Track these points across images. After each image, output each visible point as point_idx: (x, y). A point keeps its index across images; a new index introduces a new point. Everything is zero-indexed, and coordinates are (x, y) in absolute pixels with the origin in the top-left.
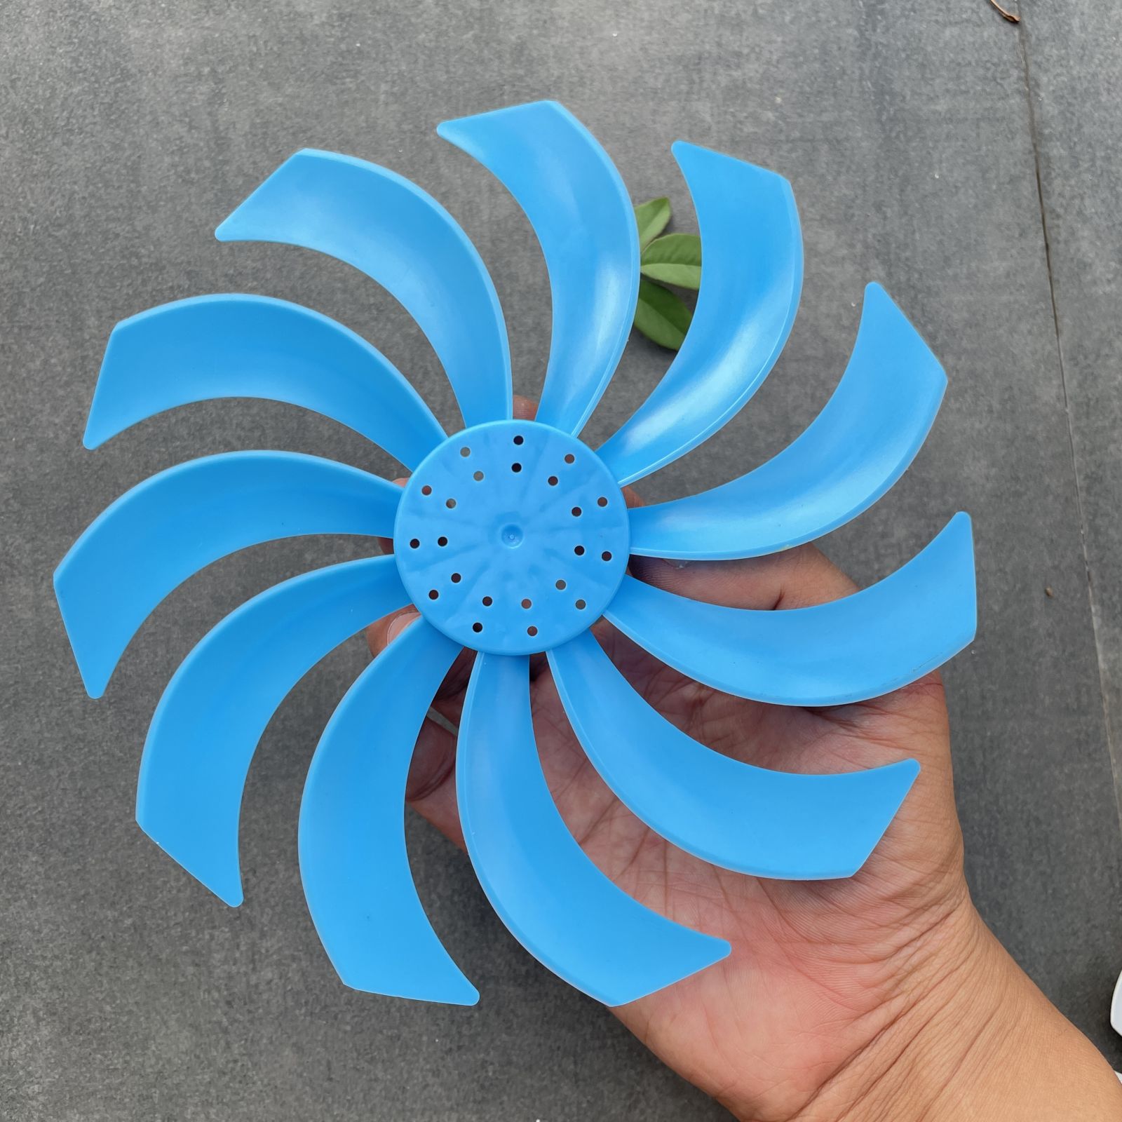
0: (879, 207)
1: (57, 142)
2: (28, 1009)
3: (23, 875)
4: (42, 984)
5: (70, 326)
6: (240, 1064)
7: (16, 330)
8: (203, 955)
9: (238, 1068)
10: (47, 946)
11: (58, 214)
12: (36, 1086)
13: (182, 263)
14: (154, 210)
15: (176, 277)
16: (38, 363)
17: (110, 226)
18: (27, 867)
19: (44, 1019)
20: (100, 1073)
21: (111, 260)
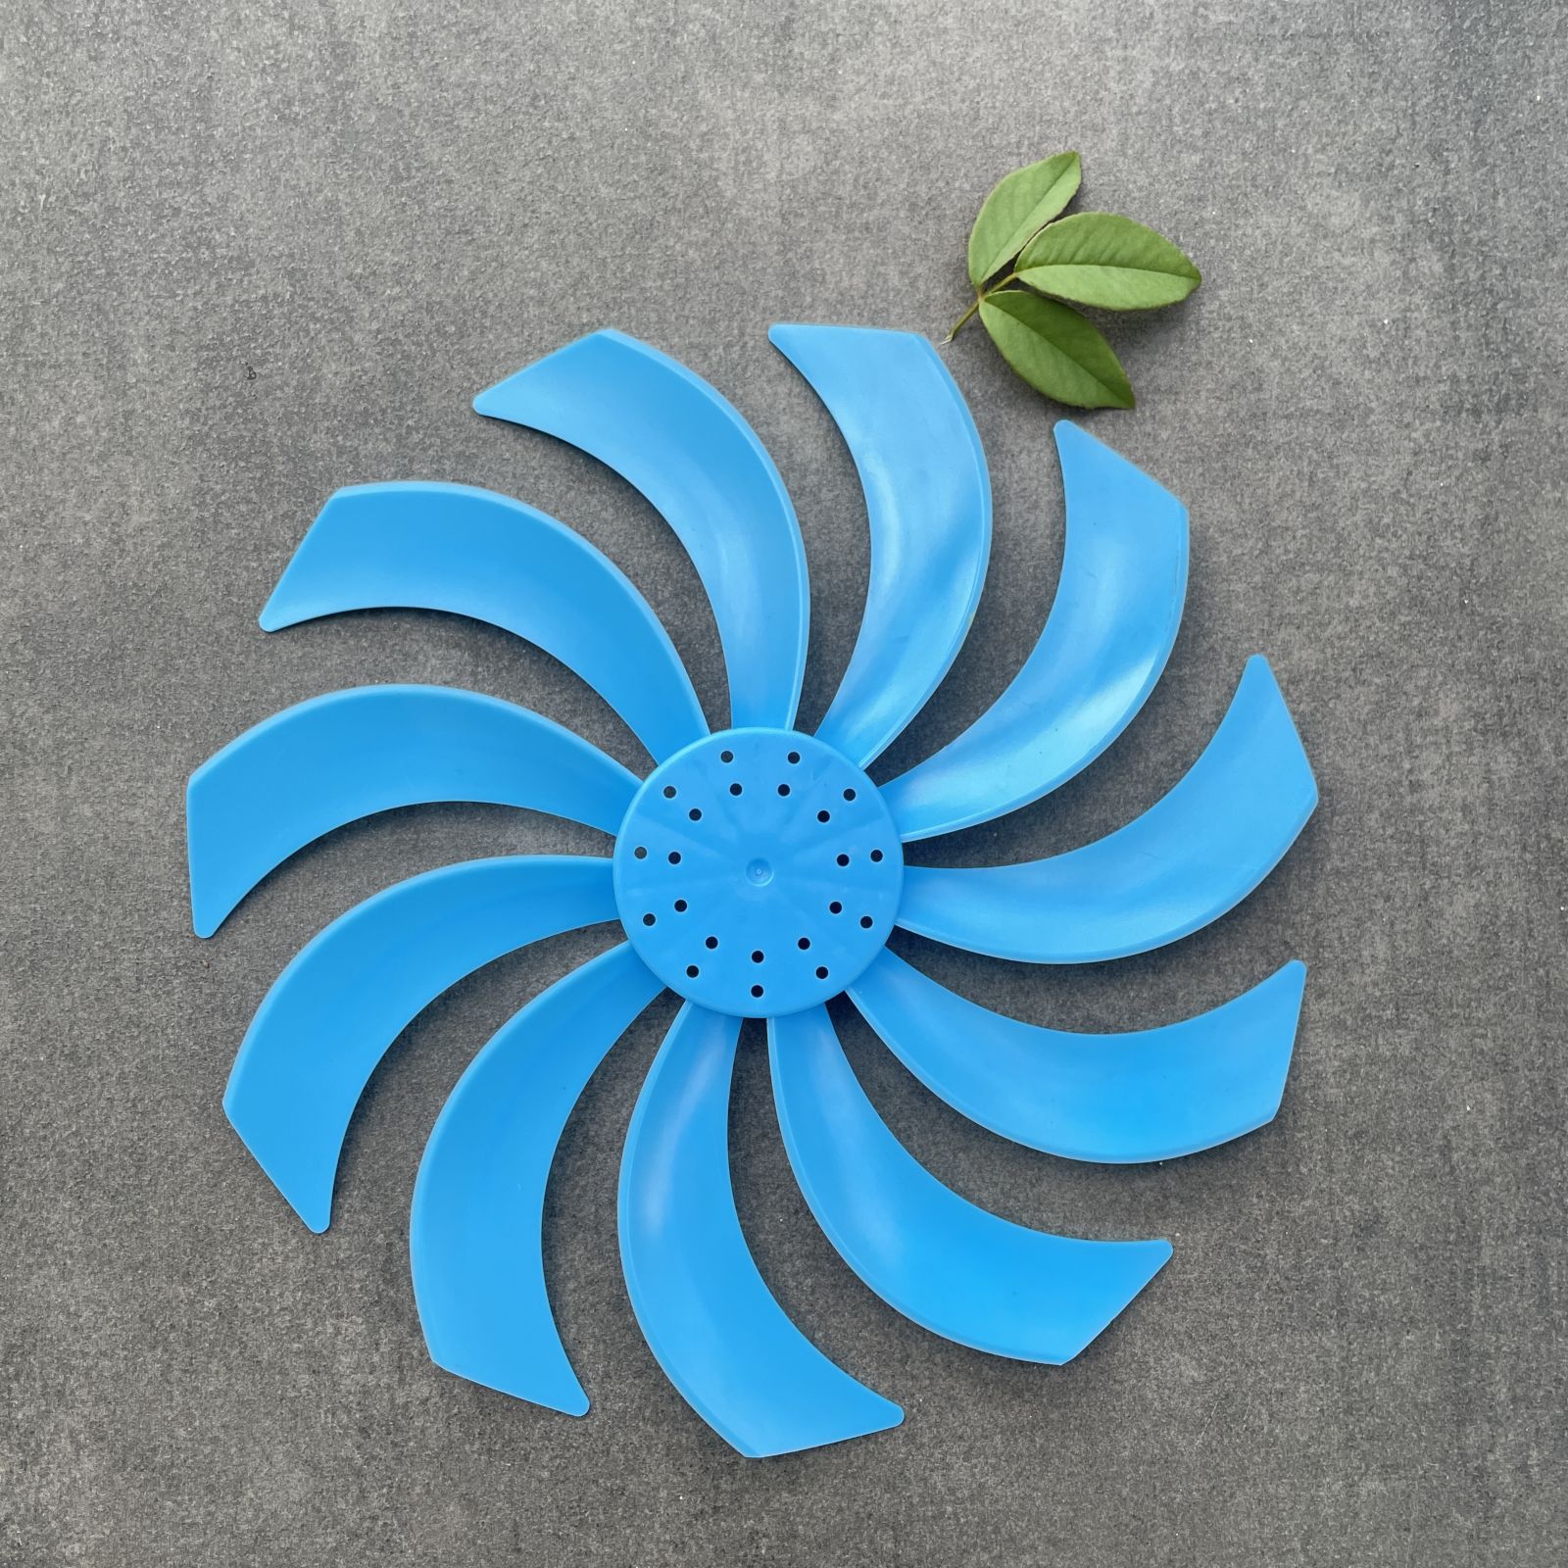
0: (1436, 152)
1: (80, 55)
2: (63, 1431)
3: (50, 1228)
4: (82, 1394)
5: (104, 362)
6: (380, 1523)
7: (21, 369)
8: (324, 1357)
9: (378, 1529)
10: (89, 1337)
11: (83, 176)
12: (77, 1546)
13: (281, 255)
14: (236, 169)
15: (273, 280)
16: (56, 423)
17: (165, 196)
18: (57, 1217)
19: (86, 1447)
20: (171, 1529)
21: (168, 252)
